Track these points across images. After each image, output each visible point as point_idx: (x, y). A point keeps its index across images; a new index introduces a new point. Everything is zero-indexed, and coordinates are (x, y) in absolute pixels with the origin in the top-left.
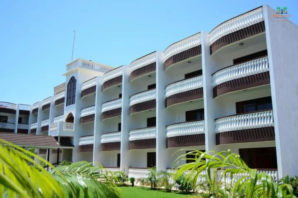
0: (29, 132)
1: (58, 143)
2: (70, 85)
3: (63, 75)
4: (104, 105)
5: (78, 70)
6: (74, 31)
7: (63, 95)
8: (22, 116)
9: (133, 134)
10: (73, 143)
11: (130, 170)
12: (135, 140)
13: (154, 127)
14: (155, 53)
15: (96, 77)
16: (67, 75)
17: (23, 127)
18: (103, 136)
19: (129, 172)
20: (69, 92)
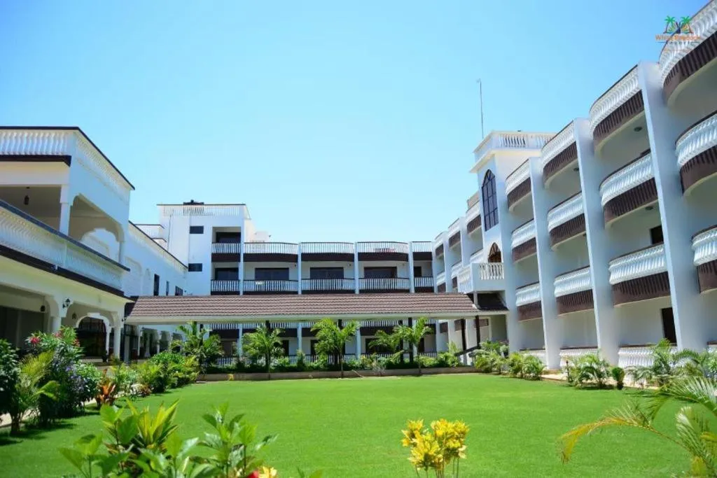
0: (436, 290)
1: (474, 306)
2: (485, 188)
3: (471, 172)
4: (550, 215)
5: (493, 155)
6: (478, 82)
7: (478, 210)
8: (420, 263)
9: (616, 269)
10: (505, 302)
11: (622, 352)
12: (622, 283)
13: (660, 246)
14: (635, 69)
15: (528, 160)
16: (478, 170)
17: (424, 282)
18: (558, 281)
19: (618, 356)
20: (486, 202)
